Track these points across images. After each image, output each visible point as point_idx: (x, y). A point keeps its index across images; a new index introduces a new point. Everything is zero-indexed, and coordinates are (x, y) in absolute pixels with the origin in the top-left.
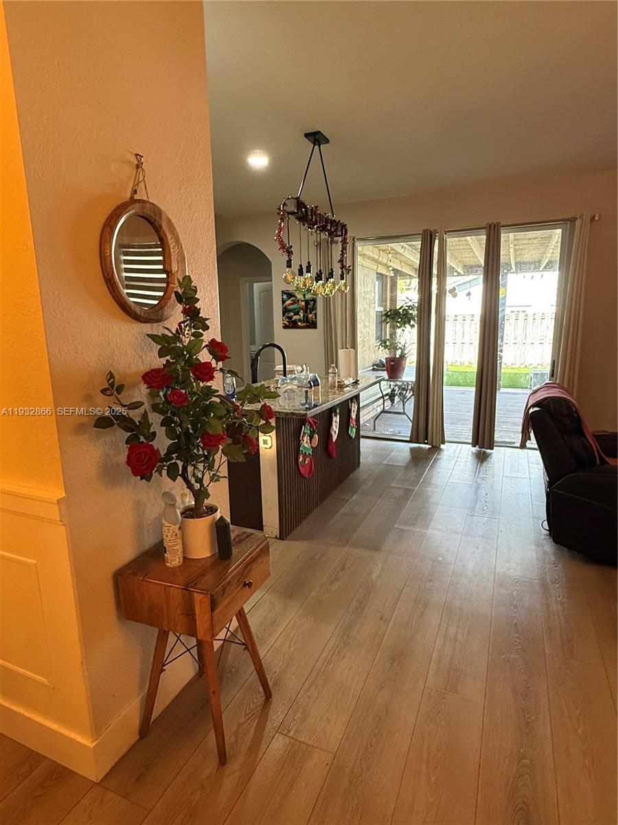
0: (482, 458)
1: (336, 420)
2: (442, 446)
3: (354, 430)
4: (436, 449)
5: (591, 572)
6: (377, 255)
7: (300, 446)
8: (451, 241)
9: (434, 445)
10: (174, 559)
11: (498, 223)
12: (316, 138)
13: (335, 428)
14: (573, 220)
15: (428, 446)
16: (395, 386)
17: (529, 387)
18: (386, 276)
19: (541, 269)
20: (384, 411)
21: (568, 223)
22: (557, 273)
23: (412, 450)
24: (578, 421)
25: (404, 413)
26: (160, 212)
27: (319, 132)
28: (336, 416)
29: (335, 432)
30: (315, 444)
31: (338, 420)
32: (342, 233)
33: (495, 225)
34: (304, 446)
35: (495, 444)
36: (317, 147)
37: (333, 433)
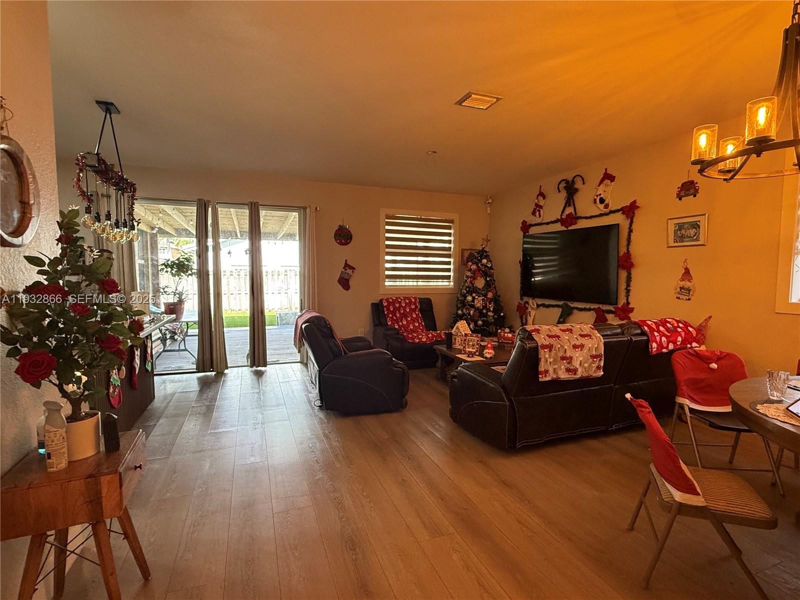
0: (259, 374)
1: (138, 353)
2: (226, 371)
3: (150, 364)
4: (220, 374)
5: (348, 422)
6: (143, 213)
7: (110, 378)
8: (222, 211)
9: (219, 371)
10: (59, 463)
11: (258, 203)
12: (108, 107)
13: (137, 360)
14: (305, 208)
15: (213, 373)
16: (166, 330)
17: (277, 324)
18: (147, 232)
19: (278, 239)
20: (164, 351)
21: (302, 209)
22: (298, 243)
23: (199, 379)
24: (331, 330)
25: (186, 350)
26: (22, 151)
27: (112, 104)
28: (137, 350)
29: (137, 364)
30: (123, 375)
31: (139, 354)
32: (131, 190)
33: (255, 204)
34: (114, 378)
35: (268, 363)
36: (108, 115)
37: (136, 366)
